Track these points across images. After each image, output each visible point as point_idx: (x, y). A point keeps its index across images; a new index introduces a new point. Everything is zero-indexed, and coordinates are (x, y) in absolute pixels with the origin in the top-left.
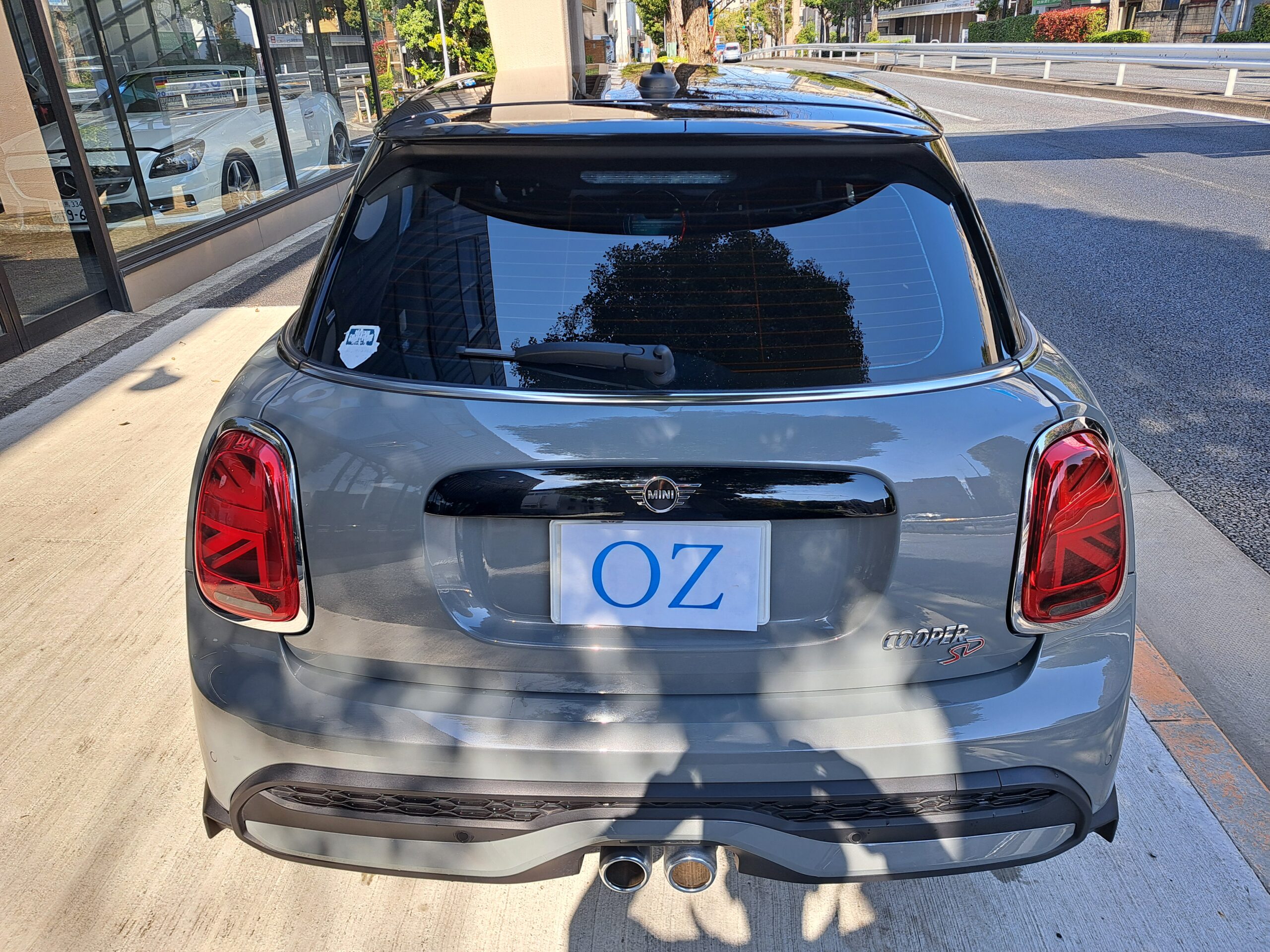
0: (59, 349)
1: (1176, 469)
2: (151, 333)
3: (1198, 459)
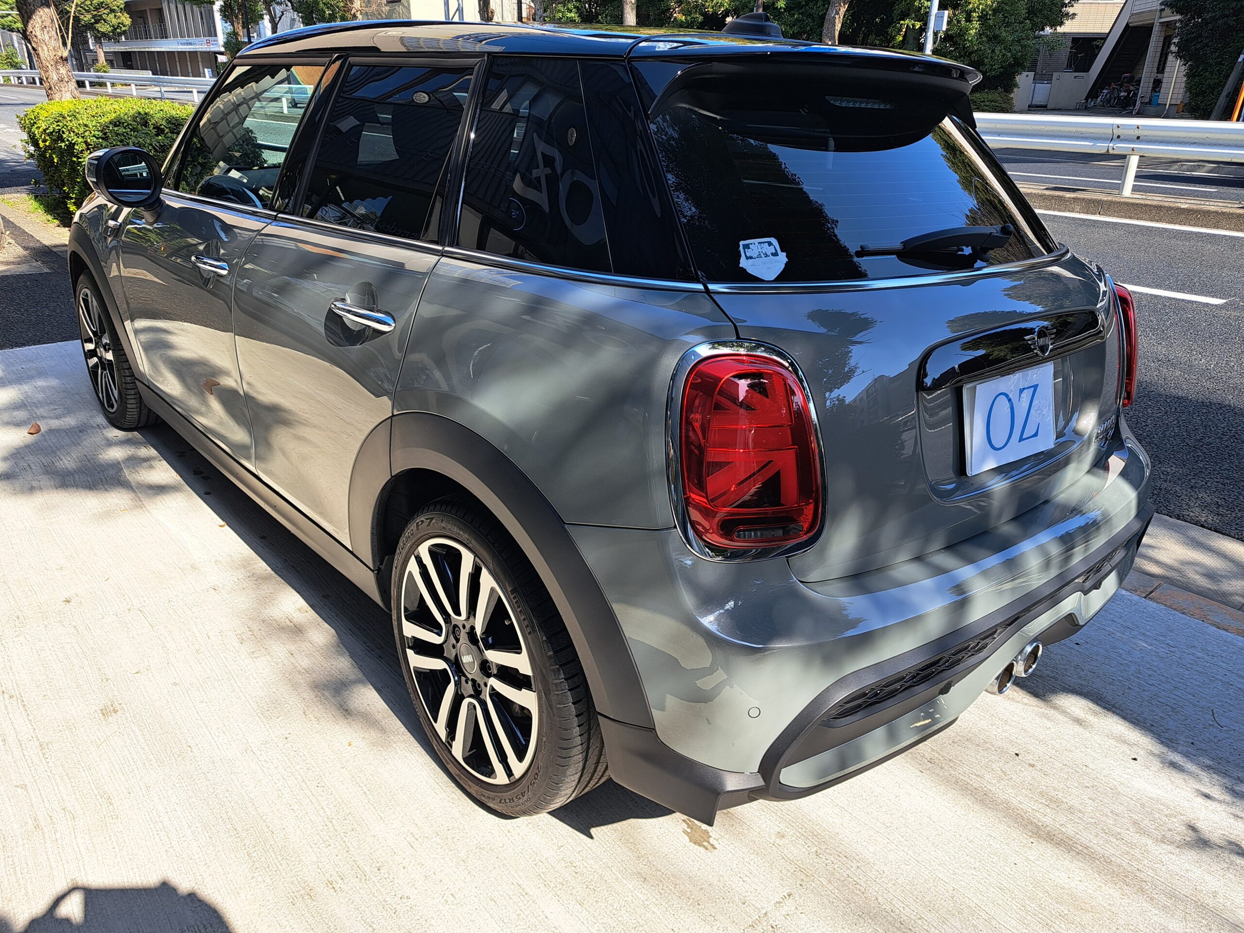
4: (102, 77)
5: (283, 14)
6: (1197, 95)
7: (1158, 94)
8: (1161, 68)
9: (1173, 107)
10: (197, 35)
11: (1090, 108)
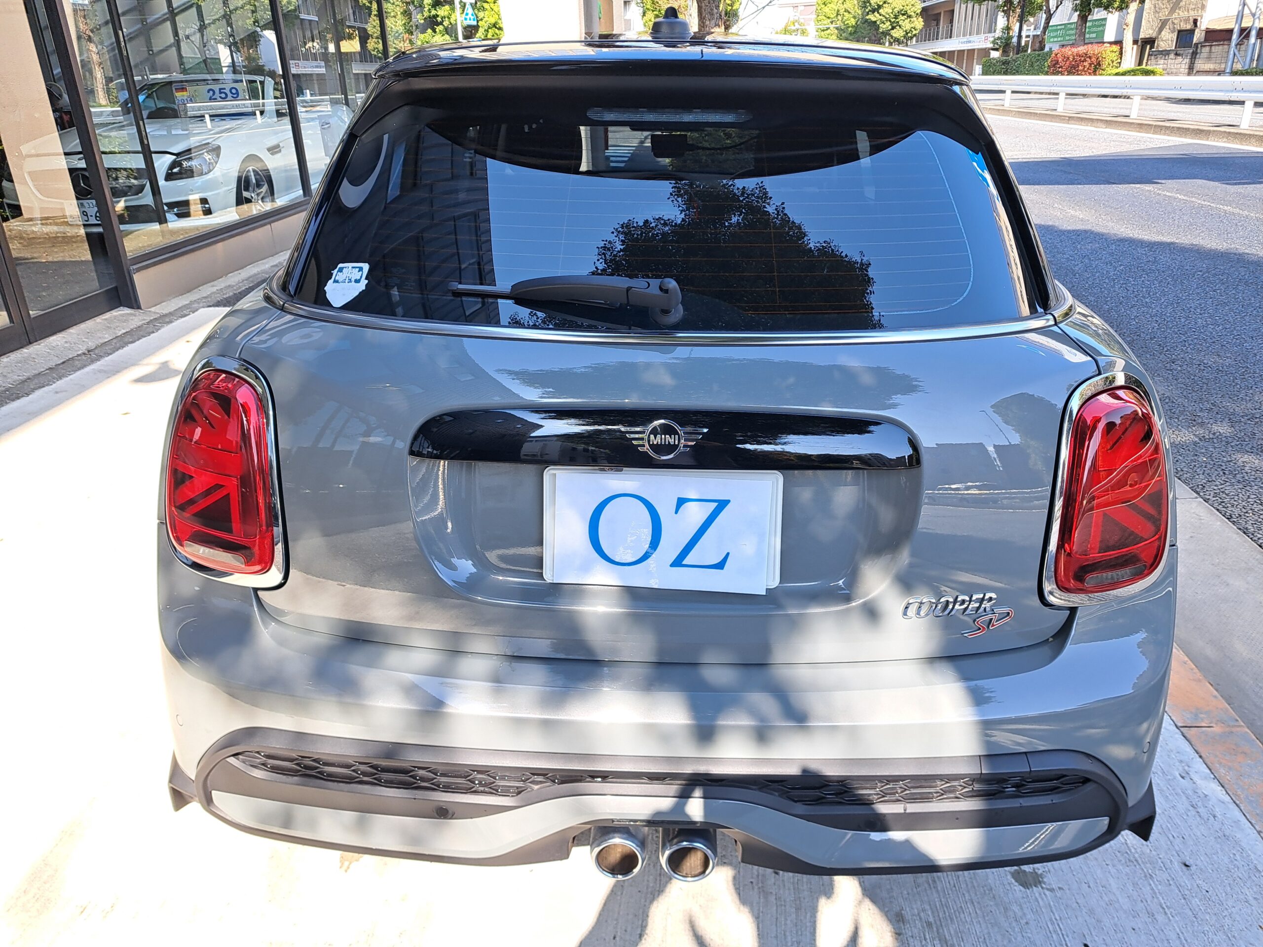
0: (66, 342)
1: (1201, 477)
2: (159, 329)
3: (1223, 468)
10: (978, 32)
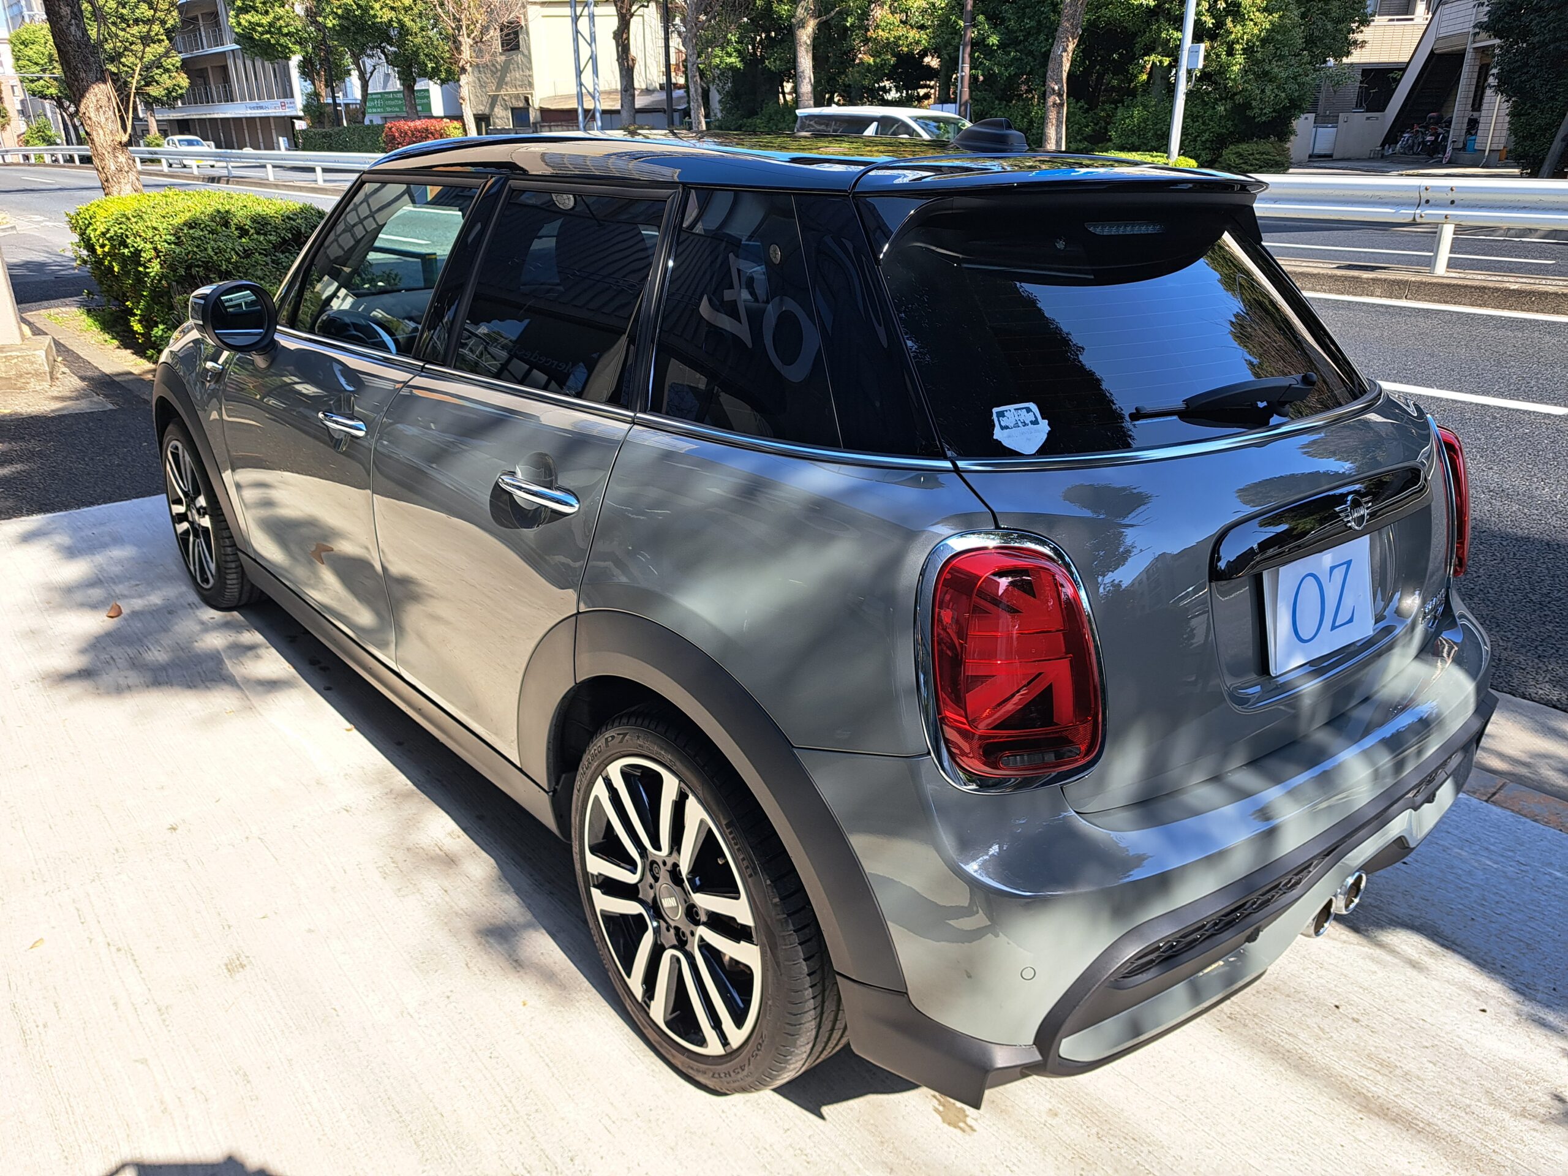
4: (156, 153)
5: (375, 69)
6: (1525, 138)
7: (1473, 137)
8: (1477, 103)
9: (1493, 154)
10: (271, 97)
11: (1387, 157)
